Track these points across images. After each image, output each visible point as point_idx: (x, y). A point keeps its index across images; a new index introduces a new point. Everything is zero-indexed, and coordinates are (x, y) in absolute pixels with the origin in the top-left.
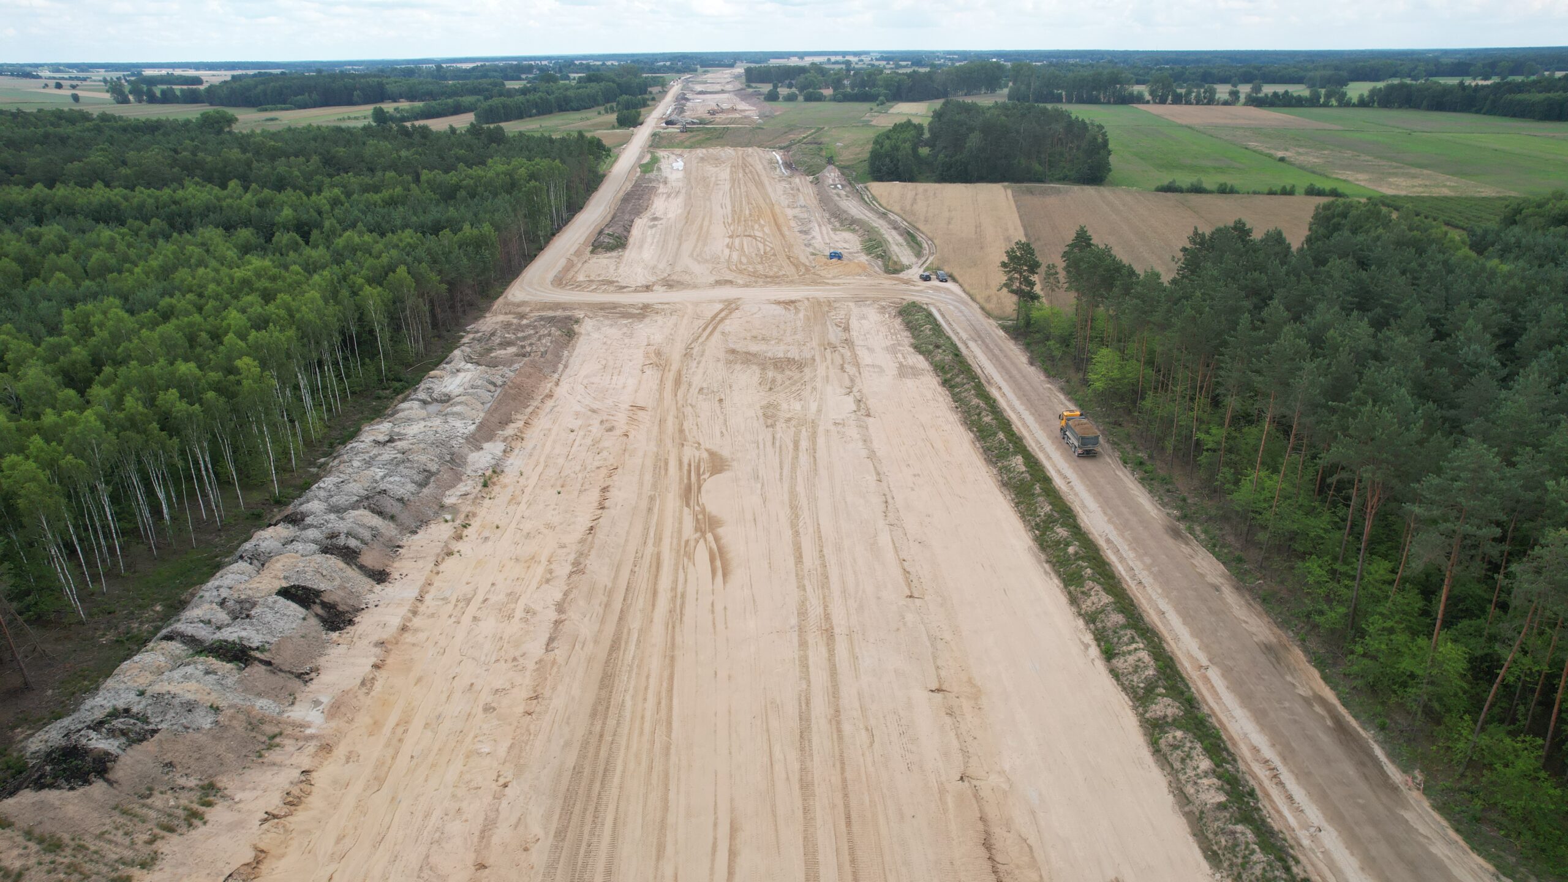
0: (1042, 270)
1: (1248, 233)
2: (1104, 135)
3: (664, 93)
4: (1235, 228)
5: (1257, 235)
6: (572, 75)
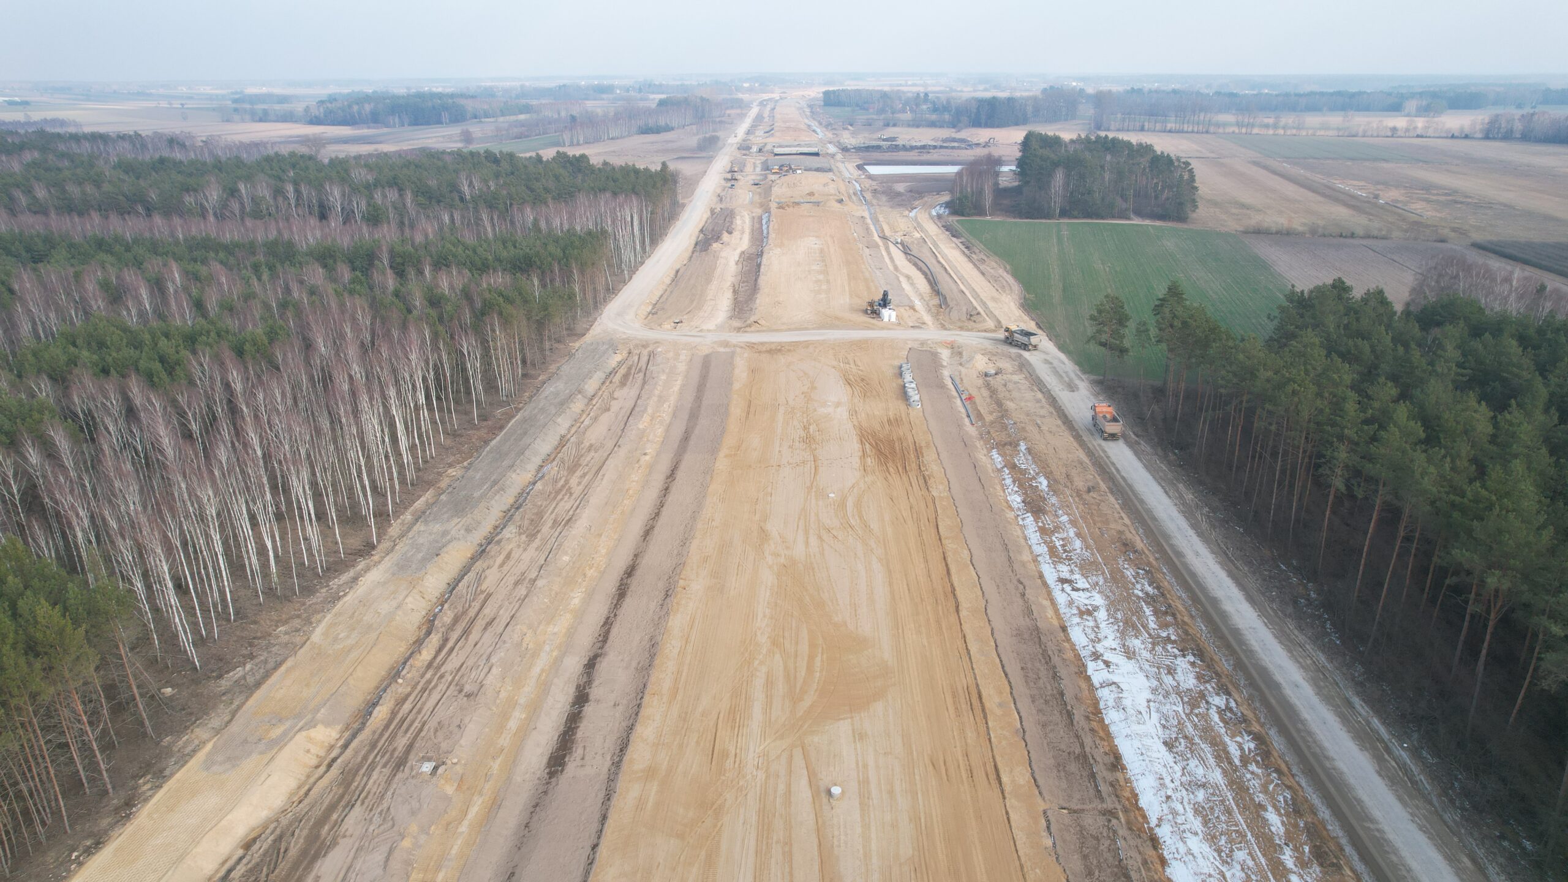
0: (1132, 325)
1: (1347, 289)
2: (1191, 171)
3: (742, 116)
4: (1334, 286)
5: (1358, 293)
6: (652, 96)
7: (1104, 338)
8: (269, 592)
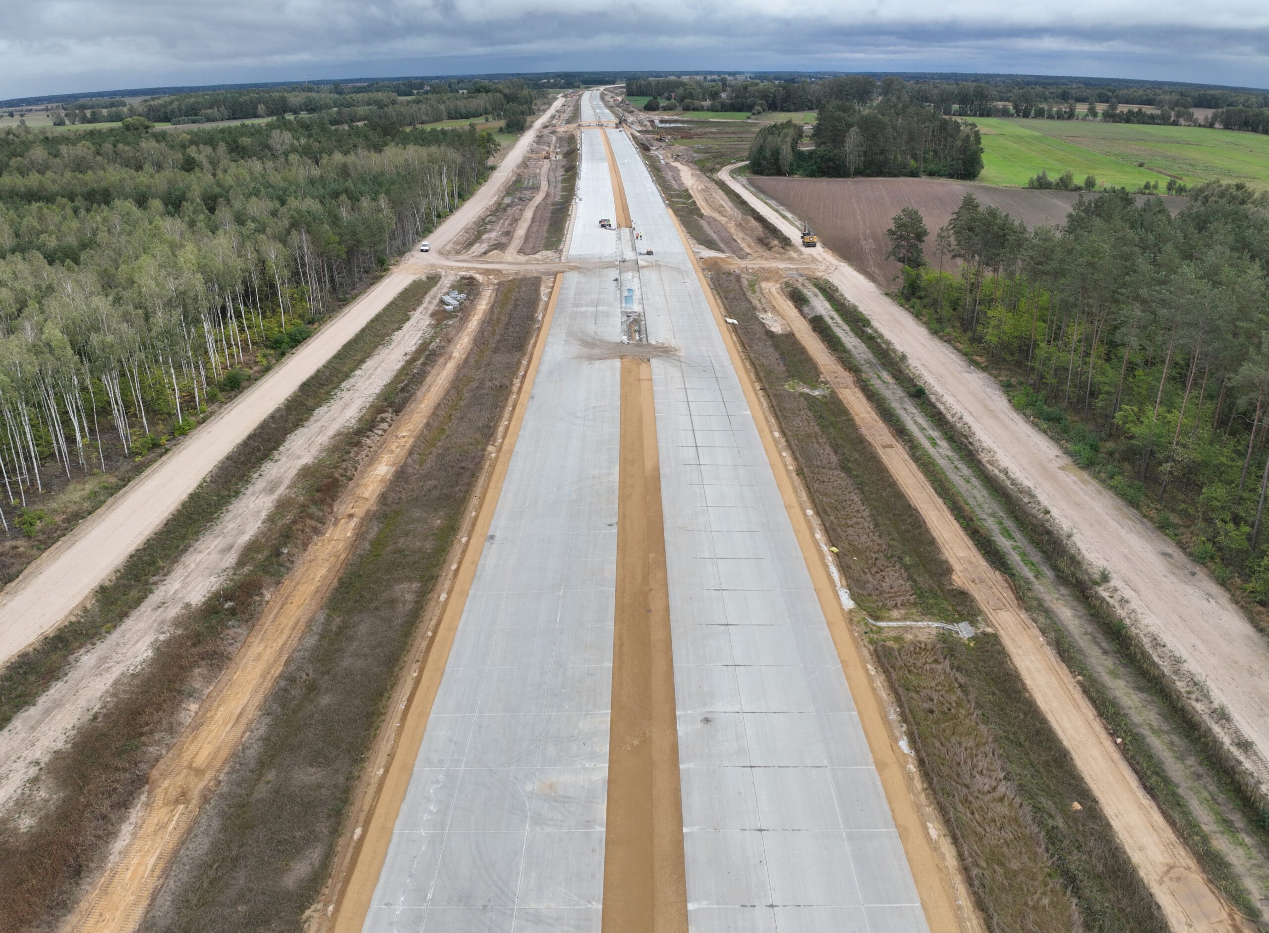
1: (1130, 200)
2: (977, 133)
7: (903, 252)
8: (76, 467)
